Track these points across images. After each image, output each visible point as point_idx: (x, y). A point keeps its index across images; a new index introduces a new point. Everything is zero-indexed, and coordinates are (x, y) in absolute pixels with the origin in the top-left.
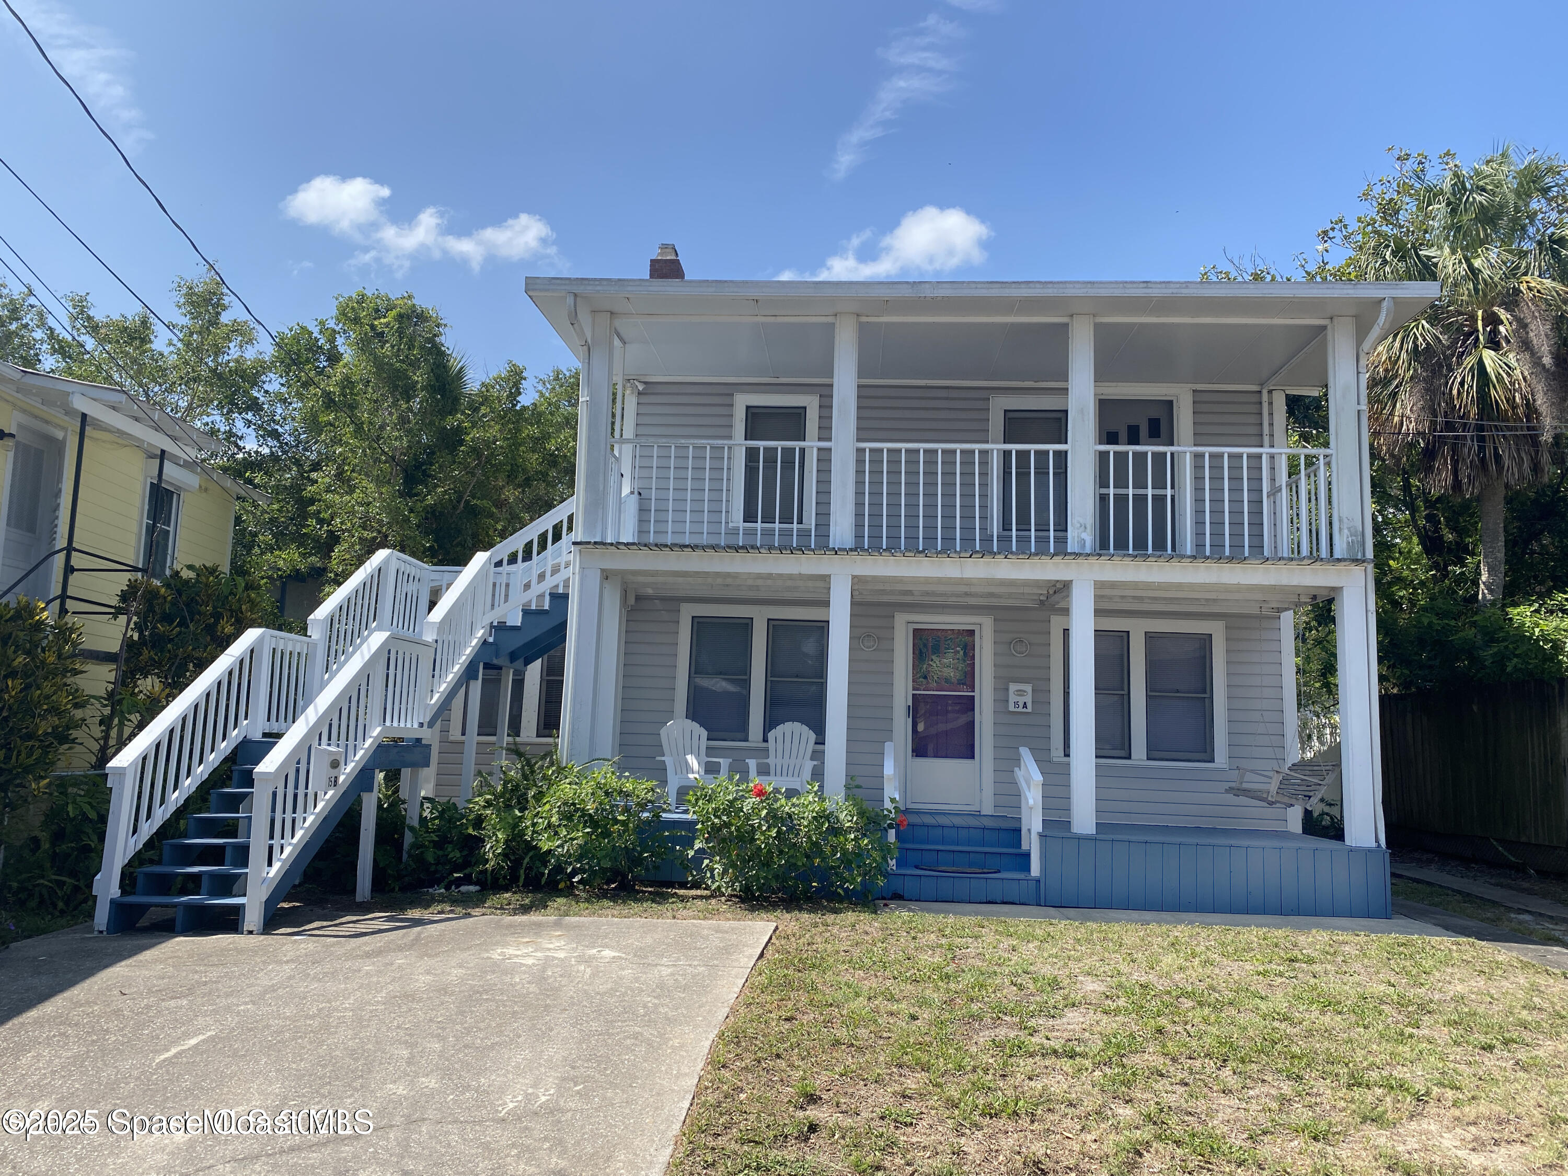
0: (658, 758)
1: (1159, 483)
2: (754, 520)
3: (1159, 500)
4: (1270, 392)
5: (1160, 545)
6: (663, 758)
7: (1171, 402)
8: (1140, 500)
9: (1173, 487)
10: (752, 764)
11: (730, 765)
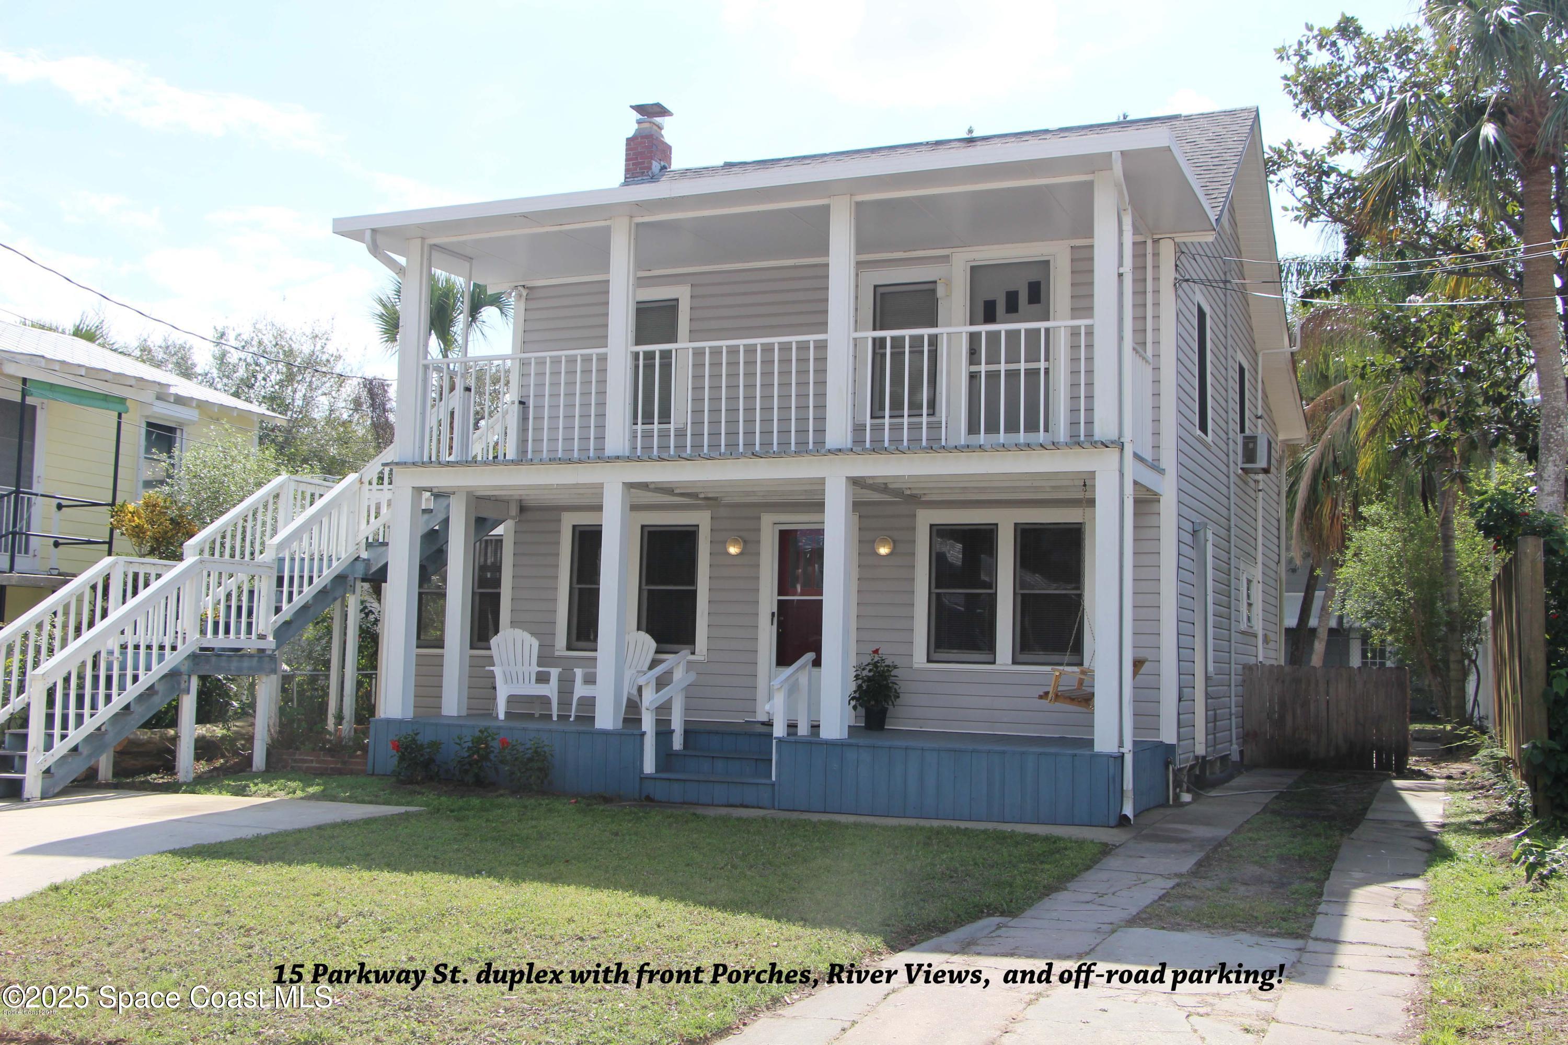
0: (487, 668)
1: (1033, 356)
2: (650, 421)
3: (1032, 374)
4: (1156, 242)
5: (1032, 426)
6: (492, 668)
7: (1047, 263)
8: (1013, 375)
9: (1047, 359)
10: (579, 672)
11: (560, 674)
